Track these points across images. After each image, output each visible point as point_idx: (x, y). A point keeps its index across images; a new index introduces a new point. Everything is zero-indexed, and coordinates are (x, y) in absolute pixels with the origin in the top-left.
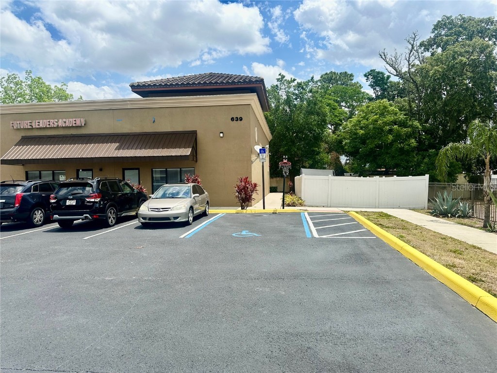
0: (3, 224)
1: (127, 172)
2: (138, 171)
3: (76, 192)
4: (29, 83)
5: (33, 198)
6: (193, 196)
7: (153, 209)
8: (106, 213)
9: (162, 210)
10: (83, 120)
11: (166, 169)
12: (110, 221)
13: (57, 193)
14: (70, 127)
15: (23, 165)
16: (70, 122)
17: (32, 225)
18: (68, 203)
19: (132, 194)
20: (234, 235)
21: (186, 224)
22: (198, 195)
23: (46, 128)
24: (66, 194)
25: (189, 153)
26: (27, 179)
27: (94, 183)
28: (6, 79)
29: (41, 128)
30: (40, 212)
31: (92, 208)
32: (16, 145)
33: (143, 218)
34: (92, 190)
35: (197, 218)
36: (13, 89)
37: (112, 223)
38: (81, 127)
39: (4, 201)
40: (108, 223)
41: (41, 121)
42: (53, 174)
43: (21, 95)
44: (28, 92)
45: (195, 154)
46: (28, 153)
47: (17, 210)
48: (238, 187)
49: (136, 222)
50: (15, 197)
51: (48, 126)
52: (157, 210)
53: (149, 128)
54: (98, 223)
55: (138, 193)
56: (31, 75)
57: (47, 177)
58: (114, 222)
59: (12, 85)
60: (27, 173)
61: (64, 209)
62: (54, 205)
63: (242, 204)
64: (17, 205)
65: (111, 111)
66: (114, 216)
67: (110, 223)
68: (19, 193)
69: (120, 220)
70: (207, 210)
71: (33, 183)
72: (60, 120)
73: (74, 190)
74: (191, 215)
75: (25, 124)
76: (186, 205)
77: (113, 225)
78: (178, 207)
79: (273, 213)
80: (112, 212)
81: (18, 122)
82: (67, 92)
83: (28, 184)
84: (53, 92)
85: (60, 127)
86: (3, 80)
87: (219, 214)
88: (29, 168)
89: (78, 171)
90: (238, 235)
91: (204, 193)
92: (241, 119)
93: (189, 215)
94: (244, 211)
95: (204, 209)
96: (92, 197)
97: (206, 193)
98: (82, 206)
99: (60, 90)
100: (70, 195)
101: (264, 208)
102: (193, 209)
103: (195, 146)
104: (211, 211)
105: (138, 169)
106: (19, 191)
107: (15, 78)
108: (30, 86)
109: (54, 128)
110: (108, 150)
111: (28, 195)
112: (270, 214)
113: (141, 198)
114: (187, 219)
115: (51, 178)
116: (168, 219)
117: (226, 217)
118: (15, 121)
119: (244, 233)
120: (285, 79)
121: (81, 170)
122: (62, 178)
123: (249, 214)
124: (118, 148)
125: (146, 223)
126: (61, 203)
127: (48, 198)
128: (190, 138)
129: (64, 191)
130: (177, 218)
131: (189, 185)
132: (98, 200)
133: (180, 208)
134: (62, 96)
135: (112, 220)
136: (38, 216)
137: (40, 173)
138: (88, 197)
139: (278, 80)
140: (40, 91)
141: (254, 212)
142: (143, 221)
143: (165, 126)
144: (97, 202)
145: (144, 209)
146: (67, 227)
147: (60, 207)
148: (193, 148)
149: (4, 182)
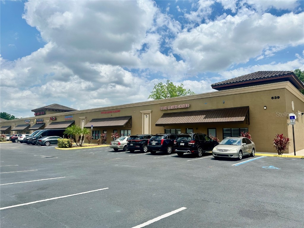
0: (156, 152)
1: (209, 130)
2: (215, 130)
3: (184, 139)
5: (167, 142)
6: (242, 144)
7: (220, 150)
8: (197, 150)
9: (224, 151)
11: (231, 129)
12: (199, 154)
13: (177, 140)
15: (164, 126)
16: (183, 106)
17: (167, 154)
18: (181, 144)
19: (211, 142)
20: (263, 167)
21: (238, 159)
22: (246, 144)
24: (180, 140)
25: (244, 120)
26: (165, 133)
27: (192, 135)
28: (157, 85)
29: (171, 109)
30: (170, 148)
31: (191, 148)
32: (161, 118)
33: (215, 154)
34: (191, 139)
35: (245, 157)
38: (188, 108)
39: (157, 142)
41: (171, 106)
42: (176, 130)
43: (163, 92)
44: (166, 90)
45: (248, 120)
47: (162, 146)
48: (275, 140)
49: (211, 157)
50: (161, 141)
51: (174, 108)
53: (221, 106)
54: (194, 155)
55: (214, 141)
56: (169, 82)
57: (173, 131)
58: (201, 155)
59: (160, 88)
60: (165, 130)
61: (179, 147)
62: (176, 145)
63: (278, 151)
64: (162, 144)
65: (202, 99)
66: (201, 152)
67: (199, 155)
68: (162, 139)
69: (204, 155)
70: (253, 153)
73: (183, 138)
75: (165, 108)
76: (237, 149)
77: (201, 157)
78: (233, 150)
79: (301, 158)
80: (200, 150)
82: (183, 88)
83: (166, 135)
84: (177, 89)
87: (262, 156)
88: (166, 127)
89: (186, 129)
90: (266, 167)
91: (251, 143)
93: (240, 155)
94: (280, 156)
95: (251, 152)
96: (191, 142)
97: (253, 143)
98: (186, 146)
99: (180, 87)
100: (182, 141)
101: (295, 155)
102: (242, 151)
103: (248, 115)
104: (256, 154)
105: (215, 128)
106: (162, 138)
108: (167, 87)
111: (166, 140)
112: (298, 159)
113: (216, 143)
114: (238, 157)
115: (175, 133)
116: (227, 155)
117: (264, 159)
118: (161, 106)
119: (270, 167)
121: (188, 129)
122: (179, 133)
124: (205, 118)
125: (216, 156)
126: (178, 144)
127: (173, 141)
128: (245, 111)
129: (179, 139)
130: (232, 155)
131: (240, 138)
133: (234, 151)
134: (181, 90)
135: (200, 154)
136: (169, 150)
137: (170, 130)
138: (190, 142)
140: (171, 89)
141: (287, 157)
143: (230, 105)
144: (193, 145)
145: (215, 150)
146: (181, 155)
147: (178, 146)
148: (246, 116)
149: (157, 134)
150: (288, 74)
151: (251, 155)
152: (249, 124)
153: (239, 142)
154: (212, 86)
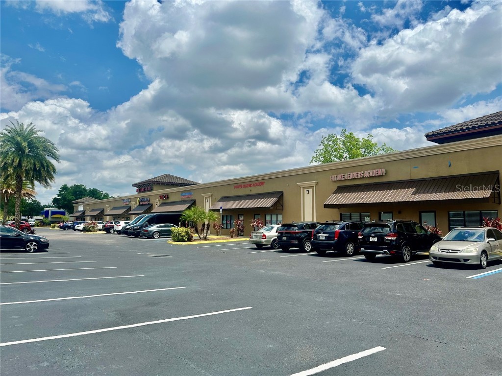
0: (327, 252)
1: (423, 214)
2: (433, 213)
3: (376, 230)
4: (343, 139)
5: (346, 235)
6: (488, 240)
7: (443, 250)
8: (402, 250)
9: (451, 251)
11: (464, 212)
12: (405, 257)
13: (363, 231)
14: (373, 177)
15: (339, 208)
17: (345, 255)
18: (371, 239)
19: (426, 235)
21: (478, 267)
22: (493, 239)
23: (355, 179)
24: (369, 231)
25: (489, 196)
26: (341, 220)
27: (391, 224)
28: (326, 138)
29: (351, 179)
30: (351, 245)
31: (390, 246)
32: (334, 193)
33: (434, 258)
34: (390, 229)
37: (407, 259)
39: (328, 235)
40: (404, 258)
42: (361, 216)
43: (336, 150)
44: (341, 146)
45: (496, 195)
46: (342, 199)
47: (336, 242)
49: (428, 261)
50: (335, 233)
52: (446, 251)
53: (445, 172)
54: (396, 259)
55: (431, 234)
56: (345, 133)
57: (356, 217)
58: (408, 259)
59: (331, 143)
60: (341, 215)
61: (368, 244)
62: (361, 240)
64: (336, 239)
65: (409, 160)
66: (409, 254)
67: (405, 259)
68: (337, 230)
69: (414, 258)
71: (346, 223)
73: (375, 229)
74: (484, 259)
76: (478, 249)
77: (408, 262)
78: (469, 250)
80: (407, 250)
82: (372, 142)
83: (343, 223)
84: (360, 144)
86: (325, 139)
88: (343, 210)
89: (380, 213)
93: (482, 259)
96: (389, 236)
98: (382, 243)
99: (366, 141)
100: (372, 233)
102: (487, 253)
105: (435, 212)
106: (337, 228)
107: (333, 137)
108: (343, 142)
109: (361, 178)
110: (405, 196)
111: (343, 232)
113: (435, 238)
114: (479, 263)
115: (359, 220)
116: (458, 260)
121: (382, 213)
122: (367, 219)
124: (415, 193)
125: (436, 261)
126: (366, 239)
127: (357, 235)
128: (490, 179)
129: (367, 230)
130: (468, 260)
132: (394, 238)
133: (471, 251)
134: (368, 146)
135: (406, 256)
136: (350, 248)
137: (351, 215)
138: (387, 235)
140: (351, 144)
142: (434, 260)
143: (462, 168)
144: (393, 240)
145: (435, 249)
146: (371, 258)
147: (366, 243)
149: (327, 222)
152: (500, 203)
153: (480, 237)
154: (428, 136)
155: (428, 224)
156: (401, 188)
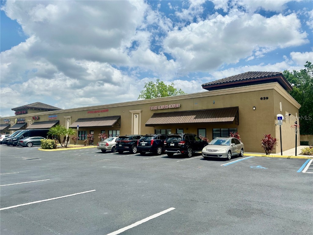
0: (146, 153)
1: (199, 130)
2: (205, 130)
3: (174, 139)
6: (232, 144)
7: (209, 150)
8: (187, 151)
9: (213, 151)
10: (179, 104)
11: (221, 129)
12: (189, 155)
13: (167, 140)
14: (173, 108)
15: (154, 127)
16: (173, 106)
17: (157, 154)
18: (171, 145)
19: (200, 142)
20: (251, 167)
21: (226, 159)
22: (234, 144)
23: (164, 109)
24: (170, 140)
25: (233, 120)
26: (155, 134)
27: (182, 136)
28: (148, 84)
29: (161, 109)
30: (160, 148)
31: (181, 148)
32: (151, 118)
33: (204, 154)
34: (181, 139)
35: (234, 157)
36: (151, 88)
37: (190, 155)
38: (178, 108)
39: (147, 143)
41: (161, 106)
42: (166, 131)
43: (153, 91)
44: (157, 89)
45: (237, 120)
46: (156, 121)
47: (151, 147)
48: (264, 141)
49: (201, 157)
50: (151, 141)
52: (211, 151)
53: (211, 107)
54: (184, 156)
55: (203, 141)
56: (159, 81)
57: (163, 132)
59: (150, 87)
60: (155, 130)
61: (169, 148)
62: (166, 145)
63: (266, 151)
64: (151, 145)
65: (193, 99)
66: (191, 153)
67: (189, 156)
69: (194, 155)
70: (242, 153)
71: (158, 135)
72: (170, 105)
74: (229, 155)
75: (155, 108)
76: (226, 149)
77: (191, 157)
78: (222, 150)
79: (288, 158)
80: (190, 150)
81: (152, 107)
82: (174, 88)
83: (156, 136)
84: (167, 89)
85: (170, 108)
87: (250, 156)
88: (156, 128)
89: (177, 129)
90: (254, 167)
91: (240, 143)
92: (267, 98)
94: (268, 156)
95: (239, 152)
97: (242, 143)
98: (177, 147)
99: (170, 87)
100: (172, 141)
102: (231, 152)
103: (237, 116)
104: (245, 154)
105: (205, 129)
106: (152, 139)
107: (152, 83)
108: (158, 86)
109: (167, 109)
110: (190, 119)
111: (156, 141)
112: (284, 158)
113: (205, 144)
114: (227, 157)
115: (165, 133)
116: (216, 156)
117: (252, 159)
118: (151, 106)
119: (258, 166)
120: (311, 64)
122: (170, 133)
123: (270, 157)
124: (195, 118)
126: (168, 145)
127: (163, 142)
128: (234, 111)
129: (169, 139)
130: (221, 156)
132: (184, 144)
133: (223, 151)
134: (172, 90)
135: (190, 154)
136: (159, 150)
137: (161, 130)
138: (180, 142)
139: (306, 66)
140: (162, 88)
141: (274, 157)
142: (204, 156)
143: (220, 105)
144: (183, 145)
145: (205, 150)
146: (171, 156)
147: (168, 147)
149: (147, 135)
150: (277, 75)
151: (240, 156)
152: (238, 125)
153: (228, 142)
154: (203, 86)
155: (202, 136)
156: (188, 115)
